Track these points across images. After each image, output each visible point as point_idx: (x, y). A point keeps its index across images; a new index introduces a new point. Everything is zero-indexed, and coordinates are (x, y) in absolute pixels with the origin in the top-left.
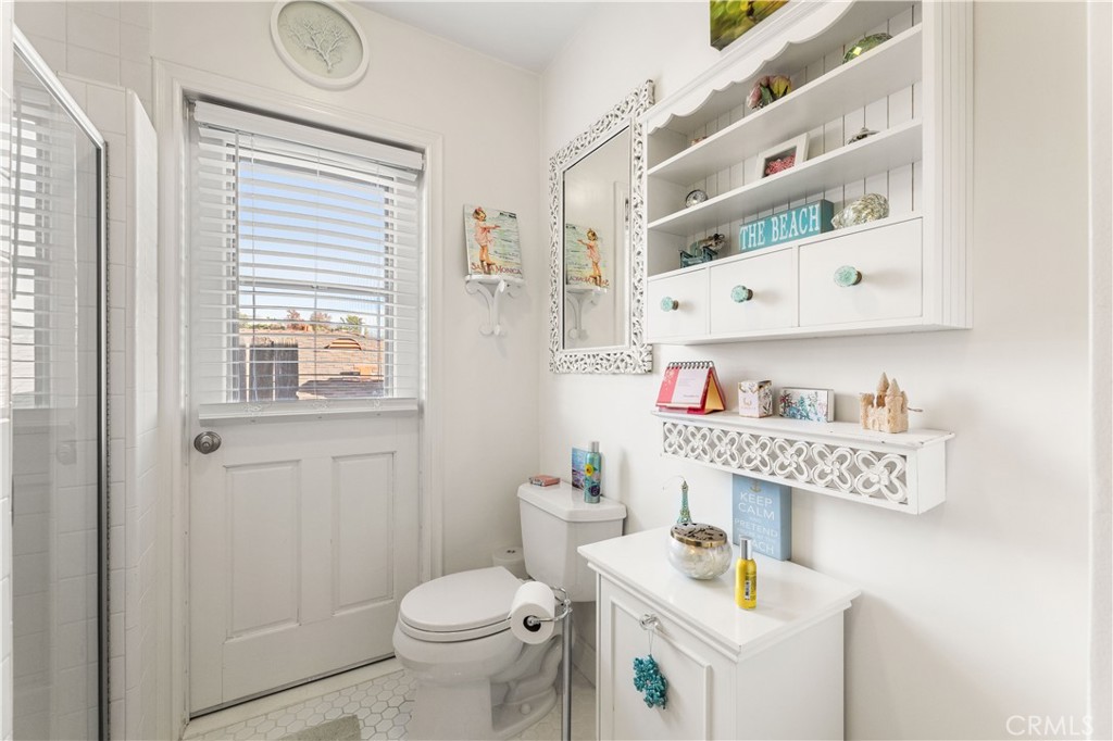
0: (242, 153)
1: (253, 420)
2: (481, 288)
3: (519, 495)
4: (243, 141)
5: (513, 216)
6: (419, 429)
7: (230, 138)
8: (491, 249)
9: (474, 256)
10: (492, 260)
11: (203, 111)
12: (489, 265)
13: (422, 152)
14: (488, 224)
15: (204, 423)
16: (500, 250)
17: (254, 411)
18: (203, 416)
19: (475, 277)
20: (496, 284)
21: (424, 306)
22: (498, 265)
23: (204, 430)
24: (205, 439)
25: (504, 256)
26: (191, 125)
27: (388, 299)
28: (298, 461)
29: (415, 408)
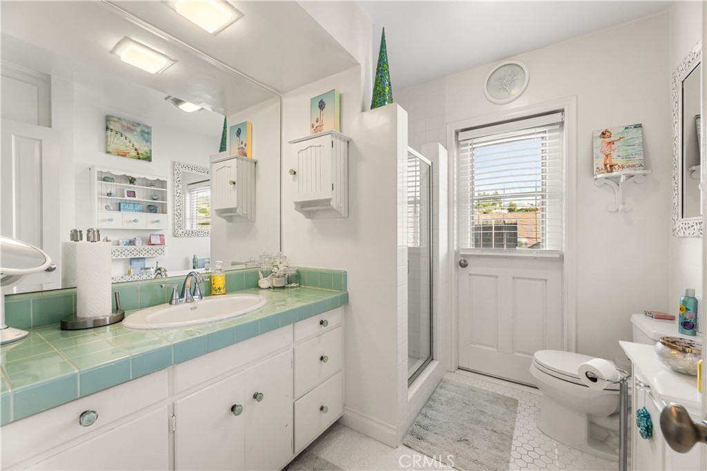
0: (474, 146)
1: (478, 256)
2: (607, 181)
3: (631, 320)
4: (475, 141)
5: (640, 126)
6: (562, 269)
7: (470, 142)
8: (614, 154)
9: (600, 162)
10: (614, 162)
11: (462, 136)
12: (611, 166)
13: (562, 111)
14: (612, 139)
15: (462, 256)
16: (624, 154)
17: (478, 252)
18: (461, 253)
19: (599, 176)
20: (619, 177)
21: (564, 198)
22: (620, 164)
23: (462, 258)
24: (462, 262)
25: (627, 157)
26: (458, 142)
27: (543, 197)
28: (497, 276)
29: (558, 256)
